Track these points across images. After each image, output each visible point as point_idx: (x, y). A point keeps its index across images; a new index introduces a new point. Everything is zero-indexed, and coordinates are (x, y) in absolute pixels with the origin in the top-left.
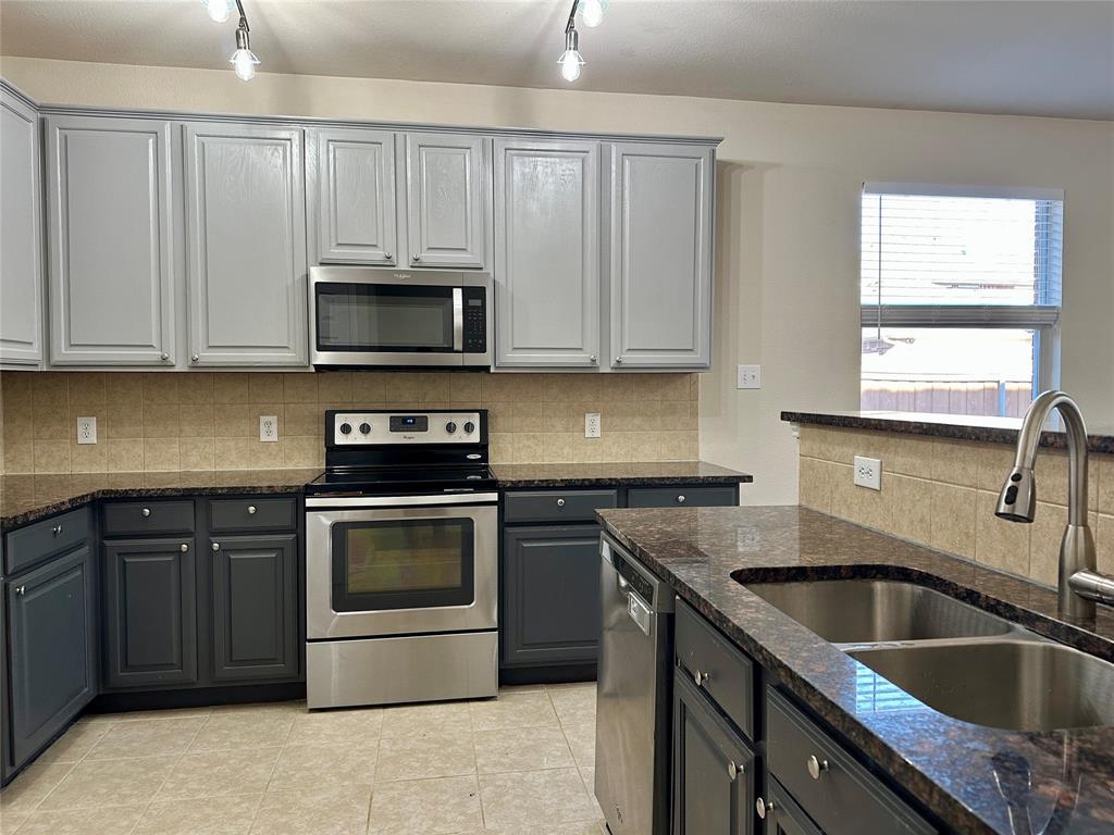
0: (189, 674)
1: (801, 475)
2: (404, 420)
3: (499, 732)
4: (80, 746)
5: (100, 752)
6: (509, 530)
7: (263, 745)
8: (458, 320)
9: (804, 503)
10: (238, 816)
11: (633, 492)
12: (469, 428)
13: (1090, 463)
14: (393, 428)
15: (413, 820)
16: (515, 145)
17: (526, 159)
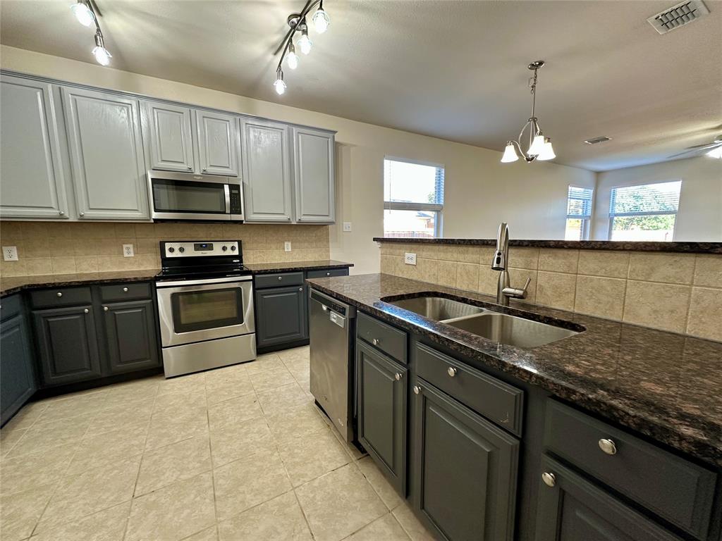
0: (97, 371)
1: (381, 261)
2: (201, 245)
3: (260, 374)
4: (29, 418)
5: (44, 419)
6: (258, 291)
7: (145, 399)
8: (228, 199)
9: (383, 272)
10: (137, 435)
11: (309, 273)
12: (233, 248)
13: (509, 250)
14: (196, 249)
15: (230, 418)
16: (250, 122)
17: (256, 129)
